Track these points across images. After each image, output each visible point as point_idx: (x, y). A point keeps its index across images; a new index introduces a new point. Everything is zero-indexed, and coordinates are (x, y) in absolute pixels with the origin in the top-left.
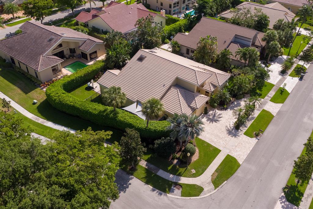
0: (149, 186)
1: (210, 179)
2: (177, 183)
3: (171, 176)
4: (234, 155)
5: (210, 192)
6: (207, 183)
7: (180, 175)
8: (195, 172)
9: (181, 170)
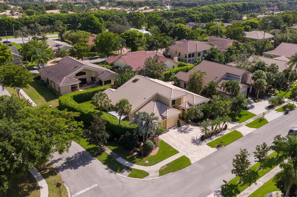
0: (105, 166)
1: (158, 169)
2: (129, 167)
3: (127, 162)
4: (189, 157)
5: (154, 177)
6: (154, 172)
7: (134, 163)
8: (148, 162)
9: (137, 160)
